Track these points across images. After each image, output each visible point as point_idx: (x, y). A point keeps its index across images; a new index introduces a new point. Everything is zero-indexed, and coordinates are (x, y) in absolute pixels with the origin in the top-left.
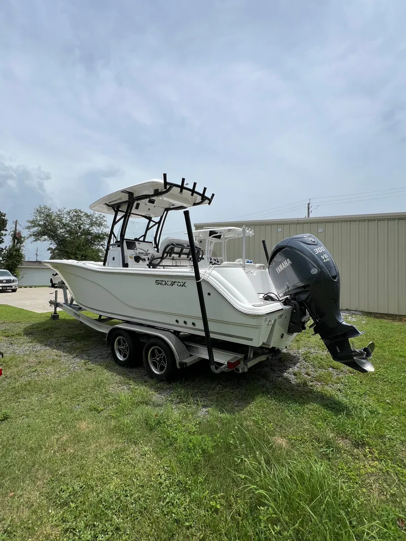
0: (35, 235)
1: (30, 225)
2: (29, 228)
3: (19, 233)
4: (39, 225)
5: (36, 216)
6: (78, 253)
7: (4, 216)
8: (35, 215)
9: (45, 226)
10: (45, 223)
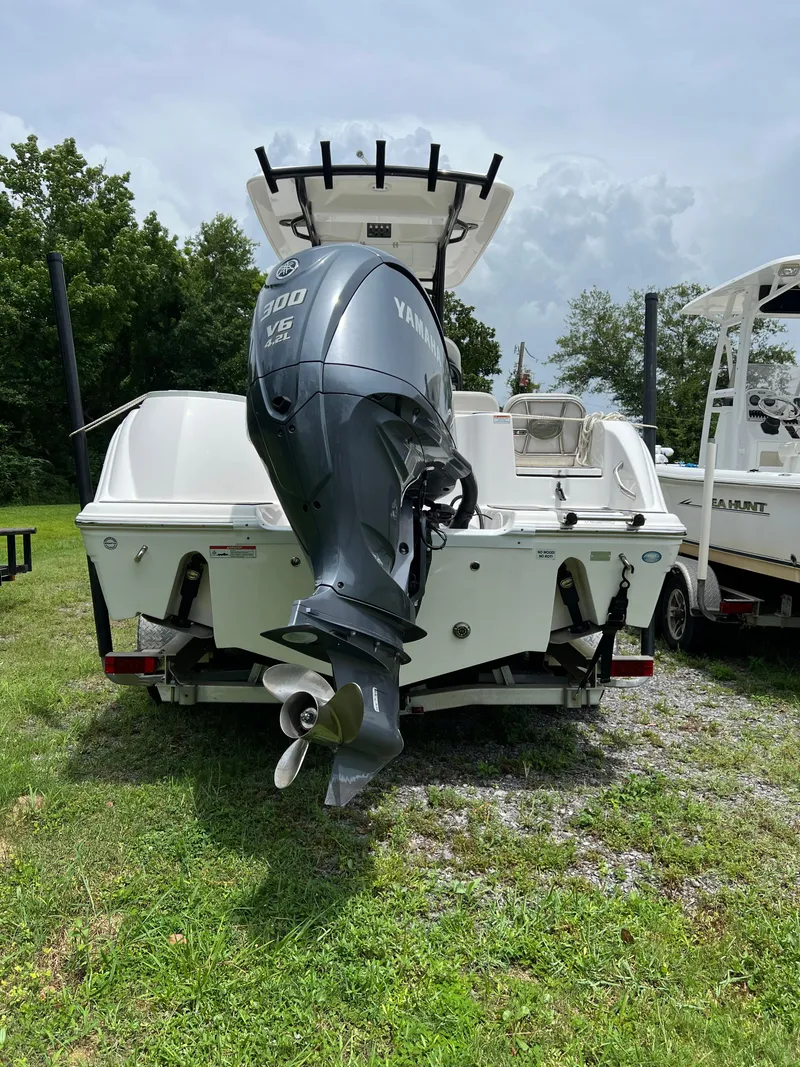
0: (571, 378)
1: (562, 350)
2: (558, 358)
3: (527, 376)
4: (582, 349)
5: (575, 324)
6: (678, 420)
7: (493, 336)
8: (573, 321)
9: (594, 350)
10: (595, 342)
